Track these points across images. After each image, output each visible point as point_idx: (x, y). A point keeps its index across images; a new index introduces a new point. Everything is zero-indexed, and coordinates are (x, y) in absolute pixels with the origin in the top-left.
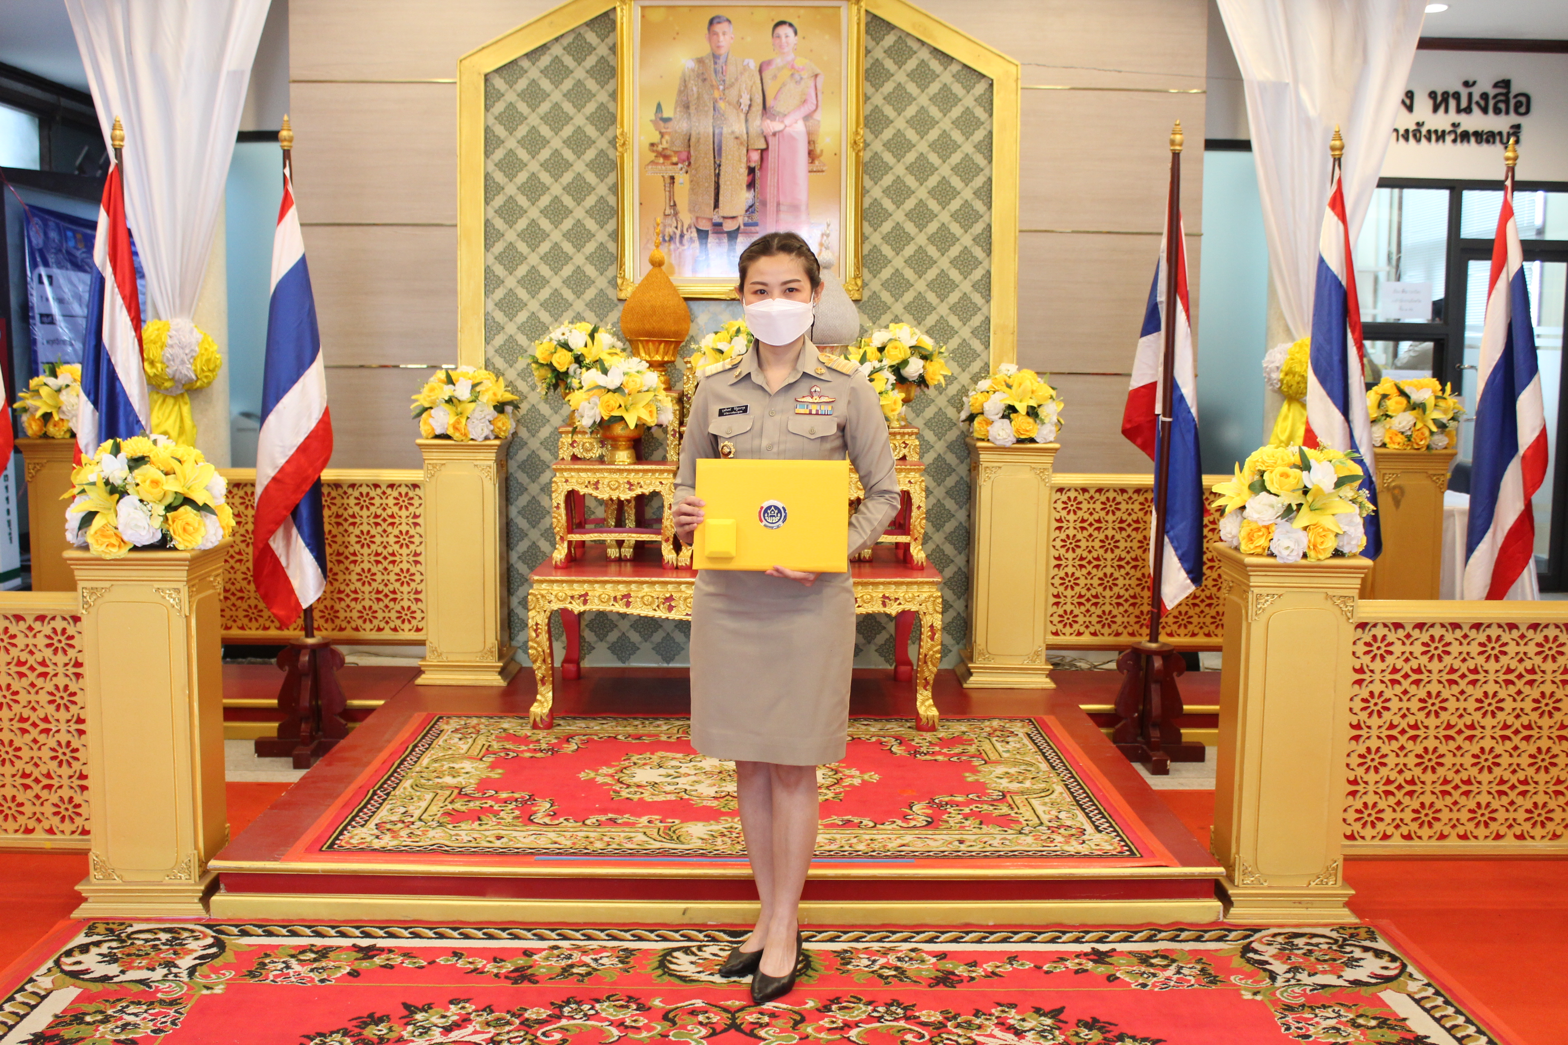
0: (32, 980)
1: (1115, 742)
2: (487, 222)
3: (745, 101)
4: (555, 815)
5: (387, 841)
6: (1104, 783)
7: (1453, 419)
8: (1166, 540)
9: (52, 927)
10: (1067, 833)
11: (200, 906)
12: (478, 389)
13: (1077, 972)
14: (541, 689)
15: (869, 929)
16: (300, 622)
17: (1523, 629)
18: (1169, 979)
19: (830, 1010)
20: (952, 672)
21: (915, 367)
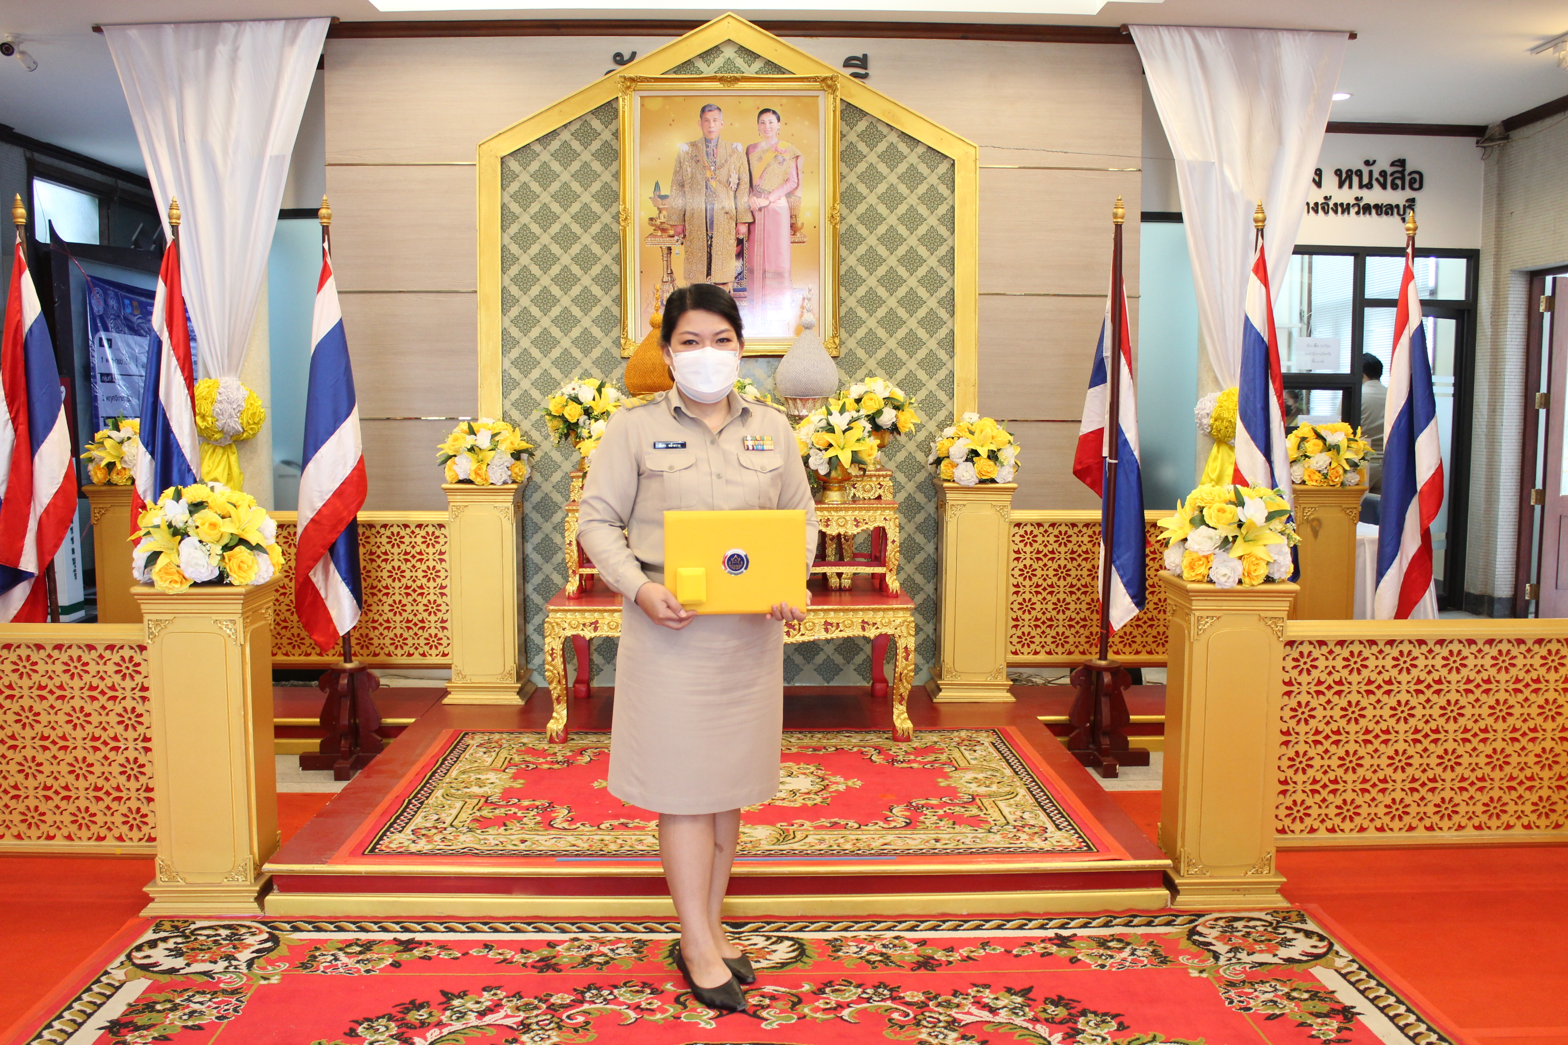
0: (106, 973)
1: (1069, 749)
2: (504, 289)
3: (734, 180)
4: (572, 821)
5: (423, 845)
6: (1062, 786)
7: (1363, 458)
8: (1113, 568)
9: (122, 925)
10: (1030, 831)
11: (255, 905)
12: (497, 438)
13: (1042, 955)
14: (557, 707)
15: (857, 920)
16: (339, 648)
17: (1431, 645)
18: (1124, 960)
19: (824, 993)
20: (923, 688)
21: (888, 417)
